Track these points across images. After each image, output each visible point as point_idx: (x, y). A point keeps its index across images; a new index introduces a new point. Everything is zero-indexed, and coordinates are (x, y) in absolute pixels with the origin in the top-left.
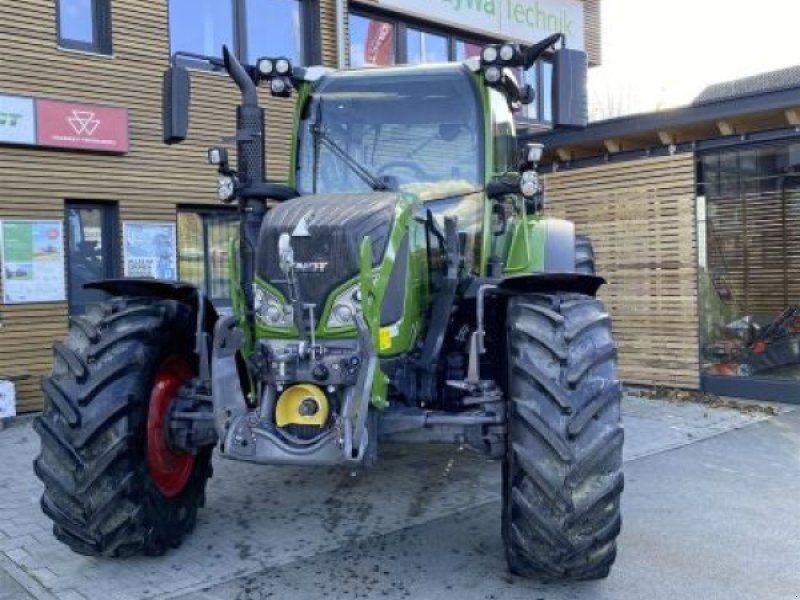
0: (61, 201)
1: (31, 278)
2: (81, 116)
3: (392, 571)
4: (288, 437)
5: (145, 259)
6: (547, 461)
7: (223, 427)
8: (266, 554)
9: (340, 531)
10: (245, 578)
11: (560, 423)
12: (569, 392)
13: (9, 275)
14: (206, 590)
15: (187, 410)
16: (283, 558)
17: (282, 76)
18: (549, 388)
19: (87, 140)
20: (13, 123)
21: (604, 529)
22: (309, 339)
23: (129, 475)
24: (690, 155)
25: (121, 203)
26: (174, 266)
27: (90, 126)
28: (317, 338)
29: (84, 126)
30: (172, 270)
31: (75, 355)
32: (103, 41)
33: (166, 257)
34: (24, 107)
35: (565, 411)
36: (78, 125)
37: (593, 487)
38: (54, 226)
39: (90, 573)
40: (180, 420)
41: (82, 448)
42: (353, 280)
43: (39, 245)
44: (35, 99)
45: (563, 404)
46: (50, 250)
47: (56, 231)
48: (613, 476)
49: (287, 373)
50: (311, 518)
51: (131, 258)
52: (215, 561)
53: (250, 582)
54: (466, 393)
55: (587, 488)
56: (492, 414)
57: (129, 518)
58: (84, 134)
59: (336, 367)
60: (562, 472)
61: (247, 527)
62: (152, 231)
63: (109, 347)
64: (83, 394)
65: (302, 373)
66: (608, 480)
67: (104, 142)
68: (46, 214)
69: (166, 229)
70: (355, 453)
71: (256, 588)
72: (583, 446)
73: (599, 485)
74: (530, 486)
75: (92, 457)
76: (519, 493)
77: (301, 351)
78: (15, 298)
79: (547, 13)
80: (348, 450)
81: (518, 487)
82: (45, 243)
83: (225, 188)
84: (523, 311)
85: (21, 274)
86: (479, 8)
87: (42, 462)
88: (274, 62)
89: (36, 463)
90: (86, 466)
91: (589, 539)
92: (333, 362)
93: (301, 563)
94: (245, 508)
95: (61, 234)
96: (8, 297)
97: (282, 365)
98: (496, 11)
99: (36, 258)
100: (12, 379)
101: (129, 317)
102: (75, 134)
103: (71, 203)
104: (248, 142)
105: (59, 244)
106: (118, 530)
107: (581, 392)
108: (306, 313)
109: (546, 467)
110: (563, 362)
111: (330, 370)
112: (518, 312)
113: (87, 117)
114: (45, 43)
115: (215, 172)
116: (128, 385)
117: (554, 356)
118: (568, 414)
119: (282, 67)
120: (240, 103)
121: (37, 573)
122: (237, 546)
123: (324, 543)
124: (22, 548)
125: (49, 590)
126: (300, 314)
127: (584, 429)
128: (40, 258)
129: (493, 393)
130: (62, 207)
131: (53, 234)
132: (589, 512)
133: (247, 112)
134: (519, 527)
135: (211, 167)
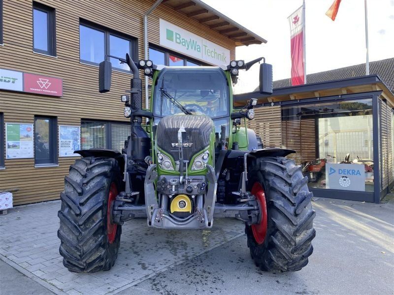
0: (33, 116)
1: (19, 148)
2: (42, 81)
3: (212, 272)
4: (175, 217)
5: (68, 140)
6: (287, 225)
7: (150, 214)
8: (153, 267)
9: (179, 255)
10: (150, 279)
11: (292, 210)
12: (294, 197)
13: (9, 147)
14: (136, 285)
15: (120, 206)
16: (162, 268)
17: (149, 67)
18: (287, 195)
19: (45, 91)
20: (13, 82)
21: (306, 252)
22: (185, 175)
23: (102, 236)
24: (280, 106)
25: (58, 118)
26: (79, 143)
27: (47, 85)
28: (188, 175)
29: (44, 85)
30: (78, 145)
31: (76, 183)
32: (52, 50)
33: (76, 140)
34: (19, 76)
35: (293, 205)
36: (42, 85)
37: (304, 234)
38: (30, 126)
39: (78, 280)
40: (118, 210)
41: (82, 225)
42: (202, 151)
43: (22, 134)
44: (23, 72)
45: (293, 202)
46: (27, 136)
47: (31, 129)
48: (311, 230)
49: (175, 190)
50: (164, 249)
51: (62, 140)
52: (132, 271)
53: (154, 280)
54: (239, 197)
55: (302, 236)
56: (252, 206)
57: (100, 255)
58: (44, 88)
59: (196, 187)
60: (293, 229)
61: (139, 255)
62: (71, 129)
63: (92, 179)
64: (82, 201)
65: (181, 190)
66: (310, 231)
67: (52, 92)
68: (26, 121)
69: (76, 128)
70: (209, 224)
71: (158, 283)
72: (301, 218)
73: (306, 234)
74: (279, 235)
75: (86, 229)
76: (274, 238)
77: (181, 180)
78: (11, 157)
79: (218, 53)
80: (207, 223)
81: (273, 236)
82: (25, 133)
83: (128, 111)
84: (267, 164)
85: (14, 146)
86: (195, 50)
87: (61, 231)
88: (146, 62)
89: (58, 232)
90: (83, 233)
91: (301, 256)
92: (194, 185)
93: (171, 270)
94: (134, 246)
95: (33, 129)
96: (8, 156)
97: (174, 186)
98: (201, 51)
99: (20, 140)
100: (11, 192)
101: (99, 166)
102: (40, 88)
103: (37, 117)
104: (136, 93)
105: (32, 134)
106: (95, 261)
107: (298, 197)
108: (185, 164)
109: (286, 228)
110: (290, 185)
111: (193, 188)
112: (265, 164)
113: (45, 81)
114: (28, 50)
115: (124, 105)
116: (101, 196)
117: (286, 182)
118: (295, 206)
119: (149, 64)
120: (132, 78)
121: (51, 282)
122: (139, 264)
123: (176, 261)
124: (40, 270)
125: (62, 290)
126: (182, 164)
127: (301, 212)
128: (22, 139)
129: (252, 197)
130: (33, 118)
131: (29, 130)
132: (302, 245)
133: (135, 81)
134: (272, 252)
135: (123, 103)
